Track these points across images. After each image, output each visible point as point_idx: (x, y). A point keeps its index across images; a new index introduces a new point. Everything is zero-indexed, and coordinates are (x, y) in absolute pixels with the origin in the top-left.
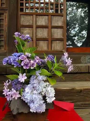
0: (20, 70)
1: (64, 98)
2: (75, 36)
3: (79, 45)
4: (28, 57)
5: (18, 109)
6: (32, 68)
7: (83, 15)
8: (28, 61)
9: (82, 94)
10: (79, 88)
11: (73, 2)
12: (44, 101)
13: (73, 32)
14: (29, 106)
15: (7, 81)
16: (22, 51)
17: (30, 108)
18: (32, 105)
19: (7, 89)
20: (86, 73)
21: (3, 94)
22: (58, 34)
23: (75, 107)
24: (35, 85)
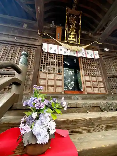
0: (33, 109)
1: (62, 126)
2: (68, 84)
3: (71, 88)
4: (39, 101)
5: (28, 141)
6: (41, 109)
7: (72, 74)
8: (39, 104)
9: (73, 123)
10: (71, 119)
11: (66, 68)
12: (48, 133)
13: (67, 82)
14: (37, 138)
15: (24, 117)
16: (37, 96)
17: (37, 140)
18: (39, 137)
19: (23, 124)
20: (75, 107)
21: (19, 128)
22: (60, 83)
23: (69, 134)
24: (42, 121)
